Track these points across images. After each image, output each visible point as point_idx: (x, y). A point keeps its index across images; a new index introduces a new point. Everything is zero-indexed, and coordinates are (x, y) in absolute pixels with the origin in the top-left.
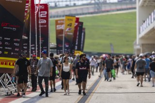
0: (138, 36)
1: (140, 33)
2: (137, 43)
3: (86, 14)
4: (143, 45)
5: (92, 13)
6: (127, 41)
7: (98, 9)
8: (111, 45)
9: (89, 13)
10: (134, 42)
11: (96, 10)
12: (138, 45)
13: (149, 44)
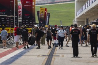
0: (76, 17)
1: (76, 16)
2: (75, 21)
3: (46, 4)
4: (78, 22)
5: (49, 3)
6: (69, 19)
7: (53, 1)
8: (61, 21)
9: (48, 3)
10: (74, 20)
11: (52, 2)
12: (76, 22)
13: (81, 22)
